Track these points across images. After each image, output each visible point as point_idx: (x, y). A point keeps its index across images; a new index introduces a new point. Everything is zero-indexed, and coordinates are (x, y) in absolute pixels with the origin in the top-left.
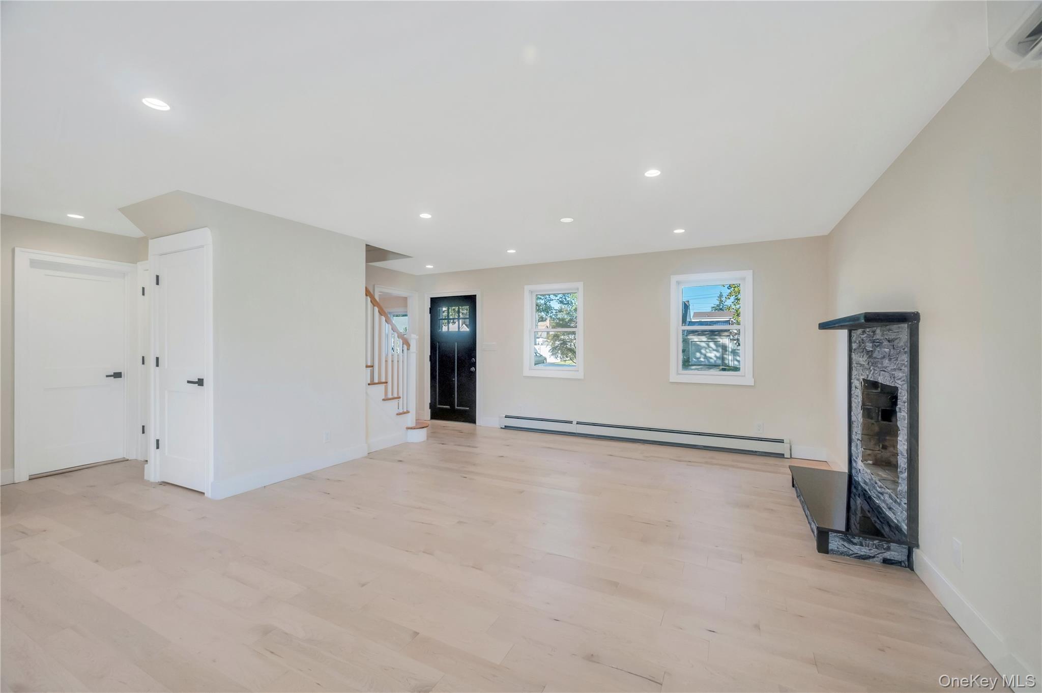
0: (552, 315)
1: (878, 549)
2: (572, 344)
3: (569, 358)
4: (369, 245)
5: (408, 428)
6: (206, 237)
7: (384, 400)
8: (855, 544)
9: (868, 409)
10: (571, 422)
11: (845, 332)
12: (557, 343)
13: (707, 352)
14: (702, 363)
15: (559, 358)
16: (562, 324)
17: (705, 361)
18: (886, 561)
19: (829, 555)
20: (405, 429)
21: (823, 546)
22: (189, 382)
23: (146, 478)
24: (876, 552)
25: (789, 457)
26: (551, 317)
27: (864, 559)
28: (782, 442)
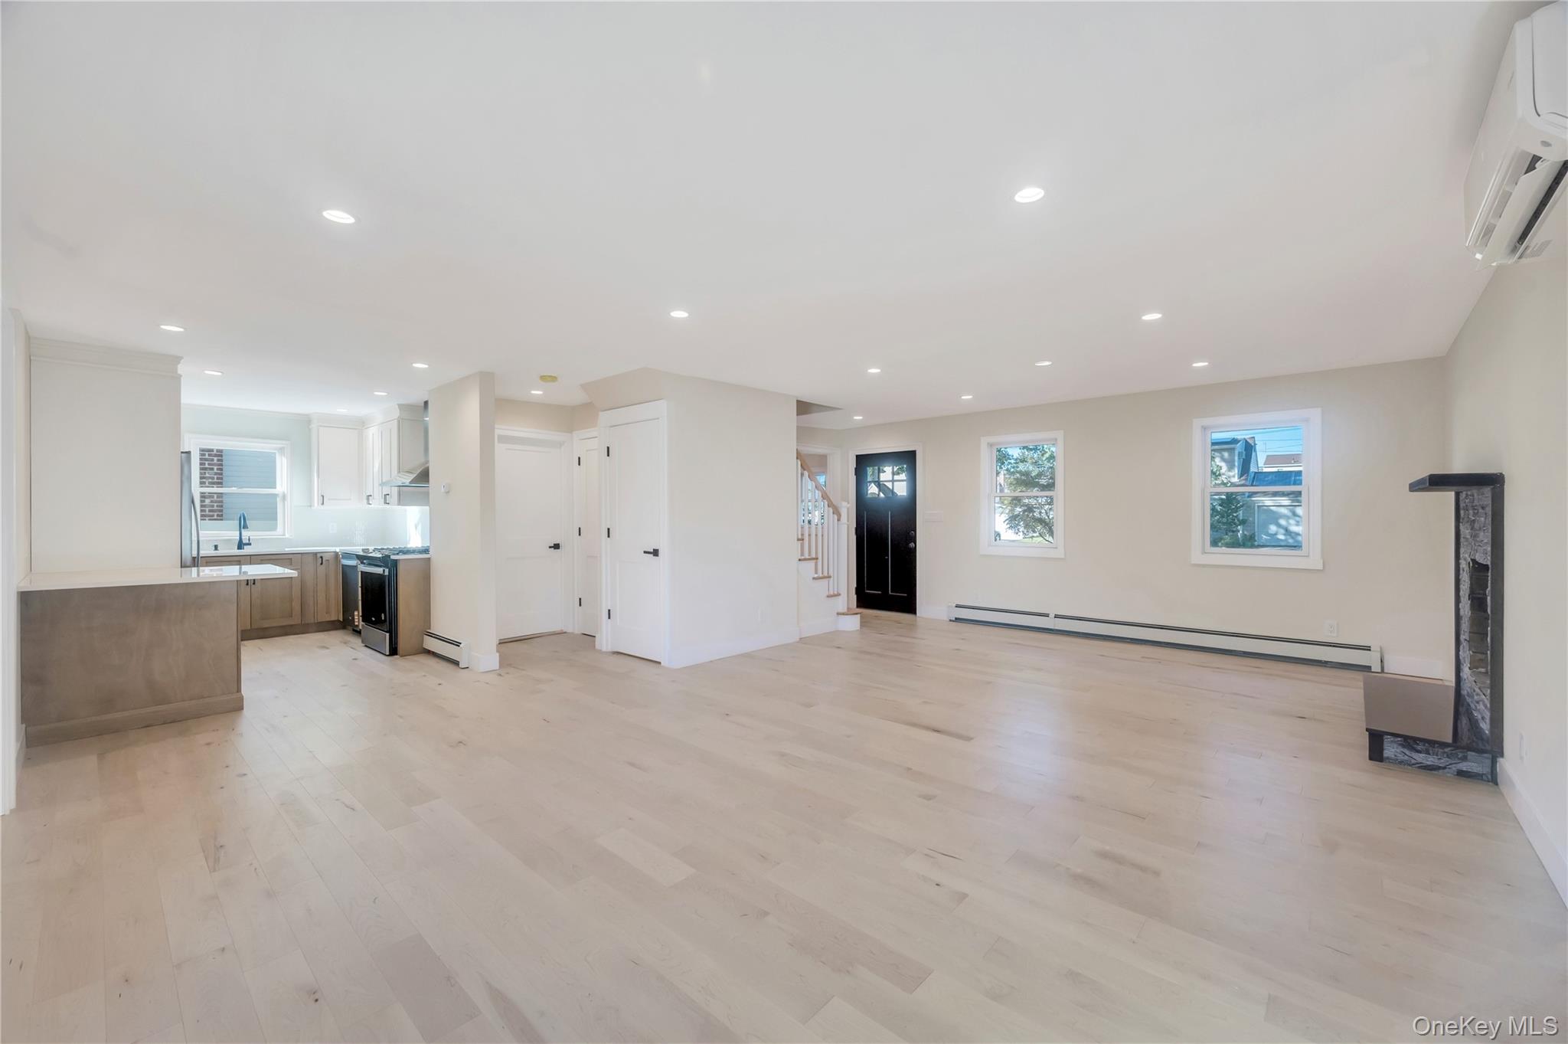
0: (1009, 467)
1: (1449, 758)
2: (1043, 511)
3: (1037, 534)
4: (800, 401)
5: (838, 614)
6: (661, 408)
7: (814, 579)
8: (1420, 753)
9: (1479, 599)
10: (1047, 615)
11: (1451, 494)
12: (1018, 510)
13: (1290, 524)
14: (1283, 544)
15: (1021, 534)
16: (1027, 481)
17: (1286, 540)
18: (1461, 774)
19: (1385, 764)
20: (835, 614)
21: (1376, 753)
22: (645, 552)
23: (597, 647)
24: (1448, 761)
25: (1380, 671)
26: (1007, 470)
27: (1431, 770)
28: (1367, 650)
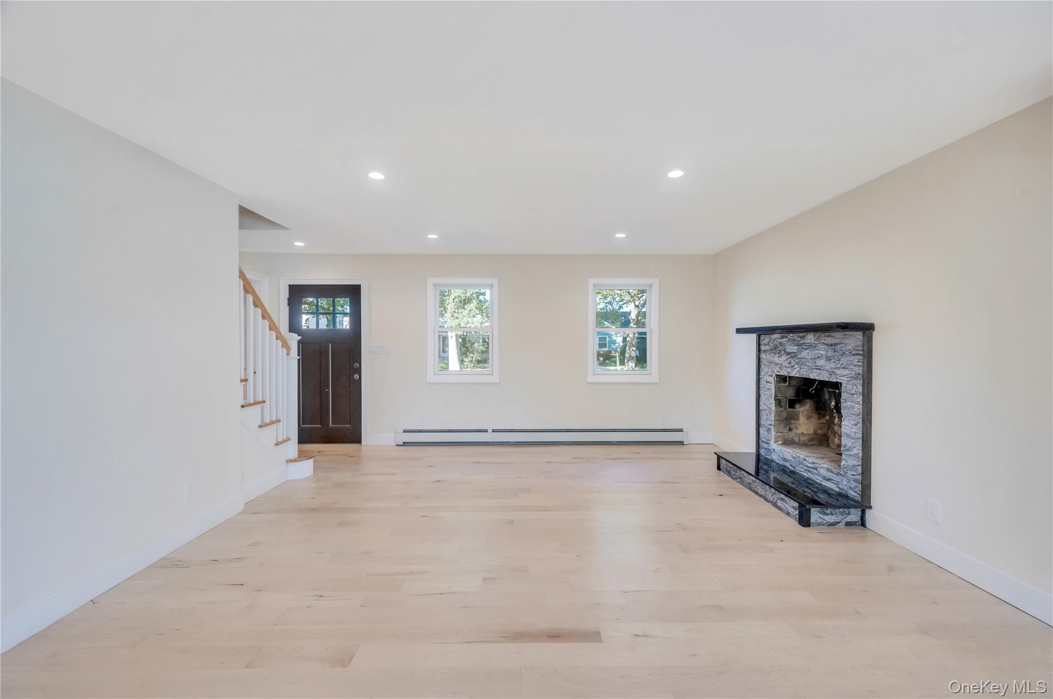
1: (842, 515)
5: (289, 461)
7: (260, 427)
8: (828, 515)
9: (779, 399)
10: (486, 431)
11: (754, 336)
18: (848, 524)
19: (811, 528)
20: (286, 462)
21: (804, 521)
24: (841, 518)
25: (689, 443)
27: (833, 526)
28: (680, 431)
